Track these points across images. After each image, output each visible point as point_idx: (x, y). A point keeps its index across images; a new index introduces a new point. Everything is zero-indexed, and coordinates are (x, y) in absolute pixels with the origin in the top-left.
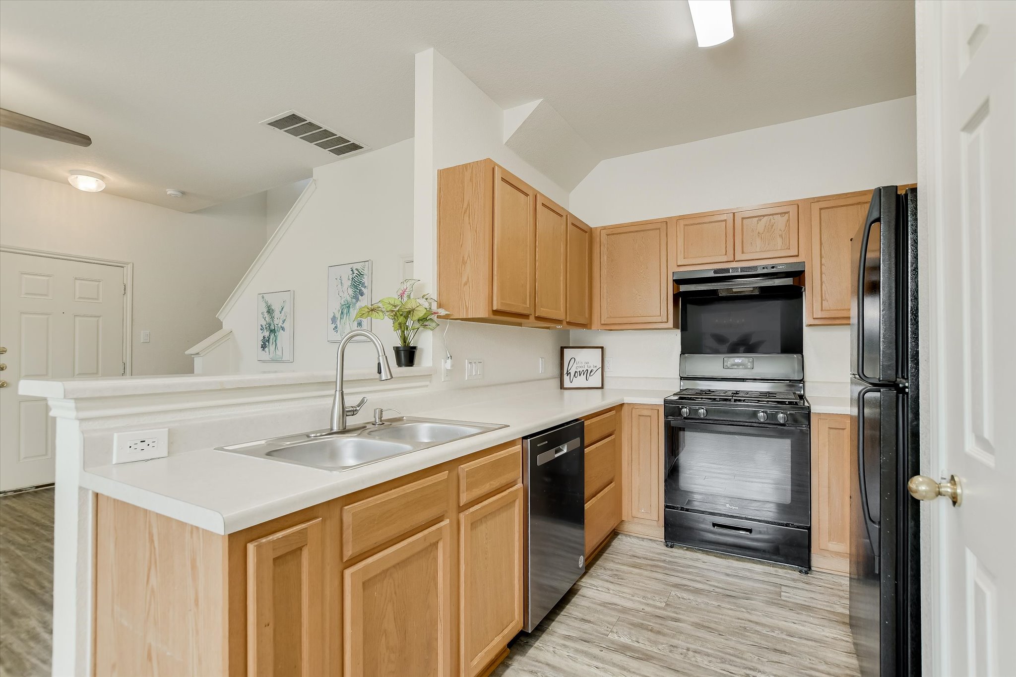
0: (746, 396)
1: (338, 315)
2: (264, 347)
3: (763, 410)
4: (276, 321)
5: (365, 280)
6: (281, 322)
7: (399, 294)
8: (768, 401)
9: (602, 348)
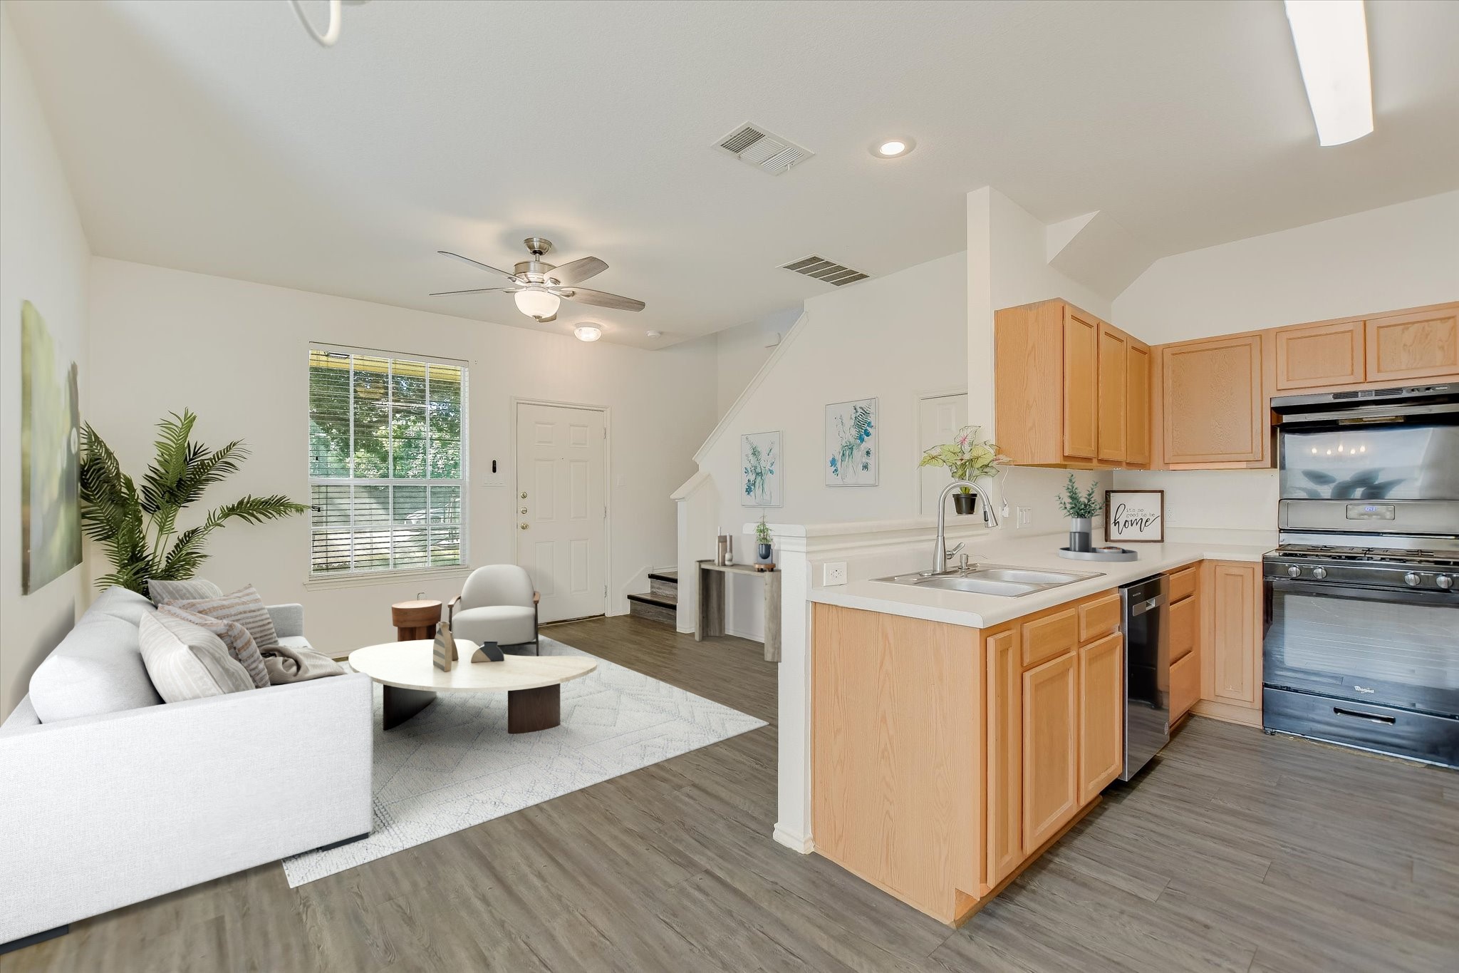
0: (1386, 553)
1: (838, 457)
2: (749, 491)
3: (1413, 572)
4: (763, 464)
5: (872, 419)
6: (769, 464)
7: (957, 440)
8: (1420, 562)
9: (1162, 492)
